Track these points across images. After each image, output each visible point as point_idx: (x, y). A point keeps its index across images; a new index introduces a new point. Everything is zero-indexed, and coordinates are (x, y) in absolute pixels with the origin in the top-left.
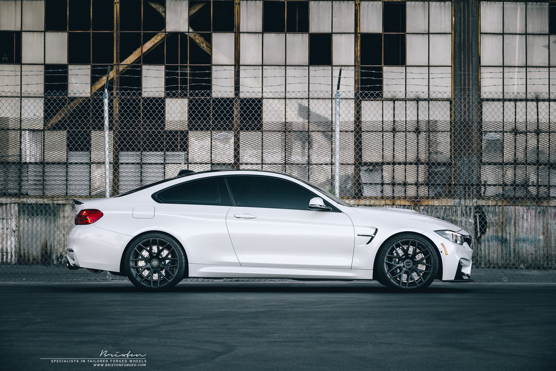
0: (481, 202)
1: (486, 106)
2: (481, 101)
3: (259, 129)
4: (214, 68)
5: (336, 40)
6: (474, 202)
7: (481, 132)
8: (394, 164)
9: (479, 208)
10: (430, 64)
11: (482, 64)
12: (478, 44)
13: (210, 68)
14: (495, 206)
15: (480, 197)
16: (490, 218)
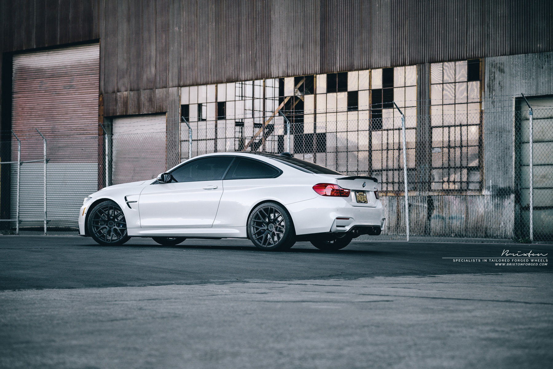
0: (431, 194)
1: (434, 130)
2: (431, 128)
3: (324, 151)
4: (305, 116)
5: (360, 94)
6: (427, 194)
7: (431, 148)
8: (387, 170)
9: (430, 197)
10: (406, 106)
11: (432, 104)
12: (430, 91)
13: (303, 116)
14: (438, 195)
15: (430, 190)
16: (436, 203)
